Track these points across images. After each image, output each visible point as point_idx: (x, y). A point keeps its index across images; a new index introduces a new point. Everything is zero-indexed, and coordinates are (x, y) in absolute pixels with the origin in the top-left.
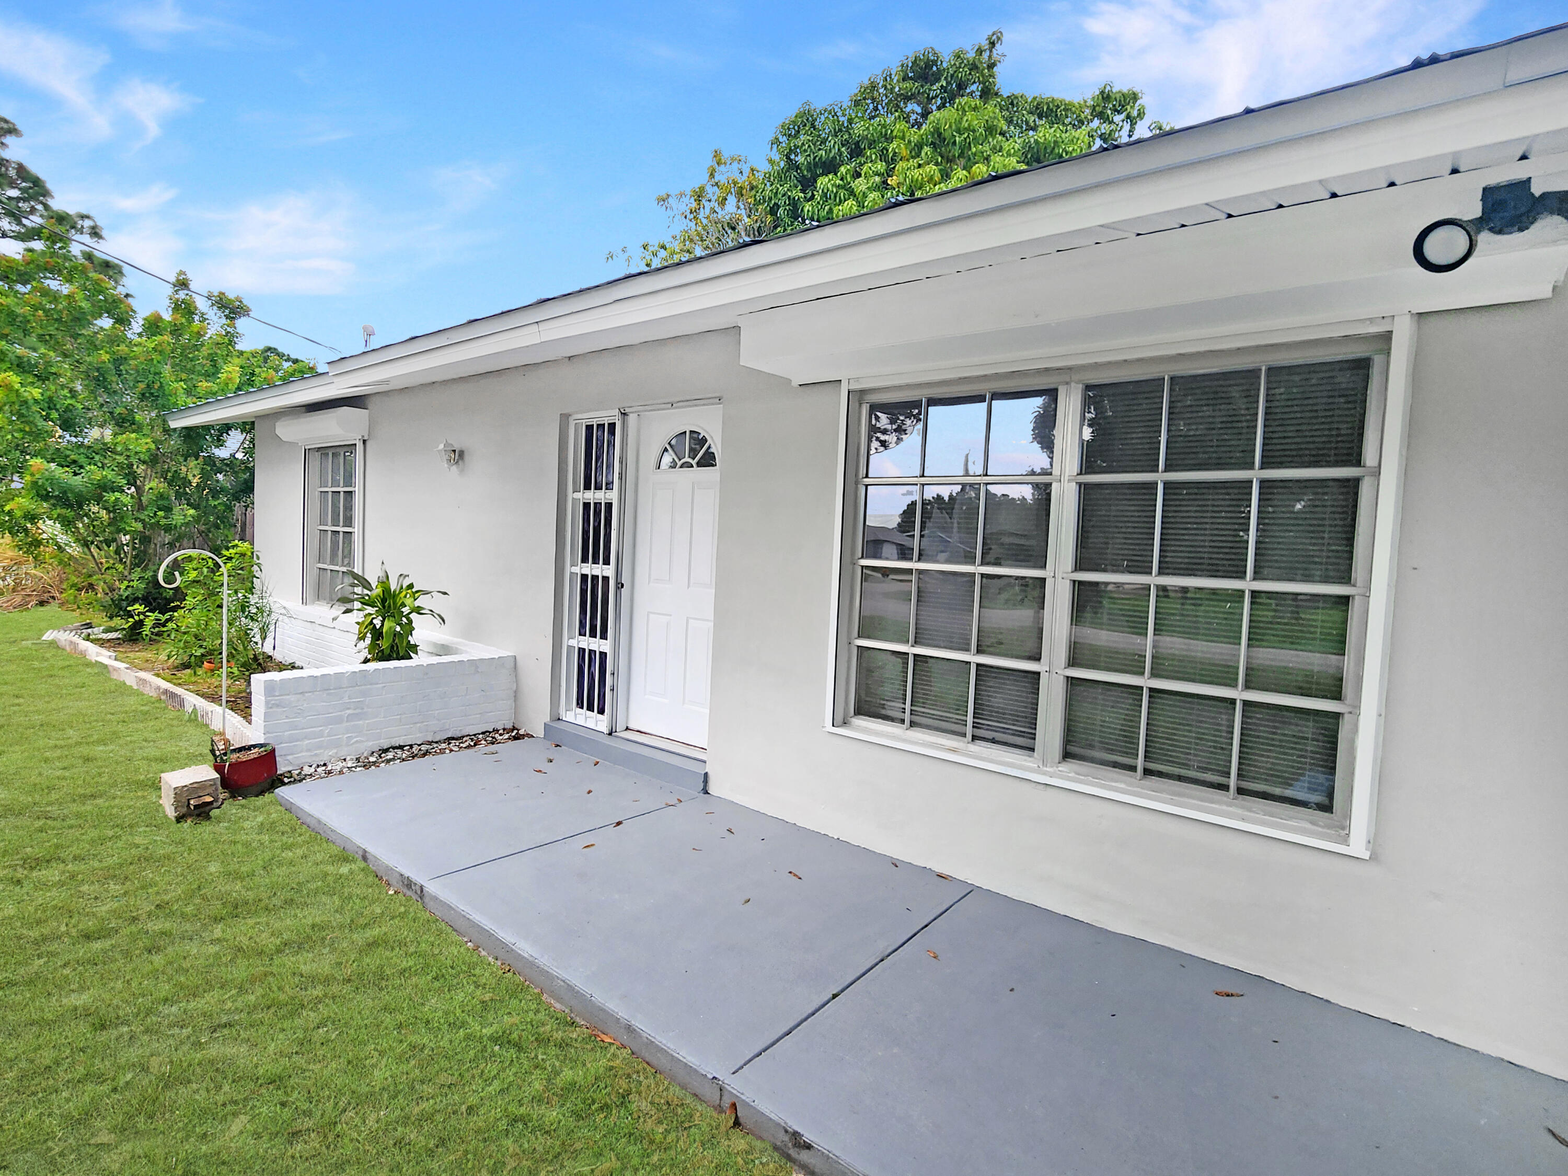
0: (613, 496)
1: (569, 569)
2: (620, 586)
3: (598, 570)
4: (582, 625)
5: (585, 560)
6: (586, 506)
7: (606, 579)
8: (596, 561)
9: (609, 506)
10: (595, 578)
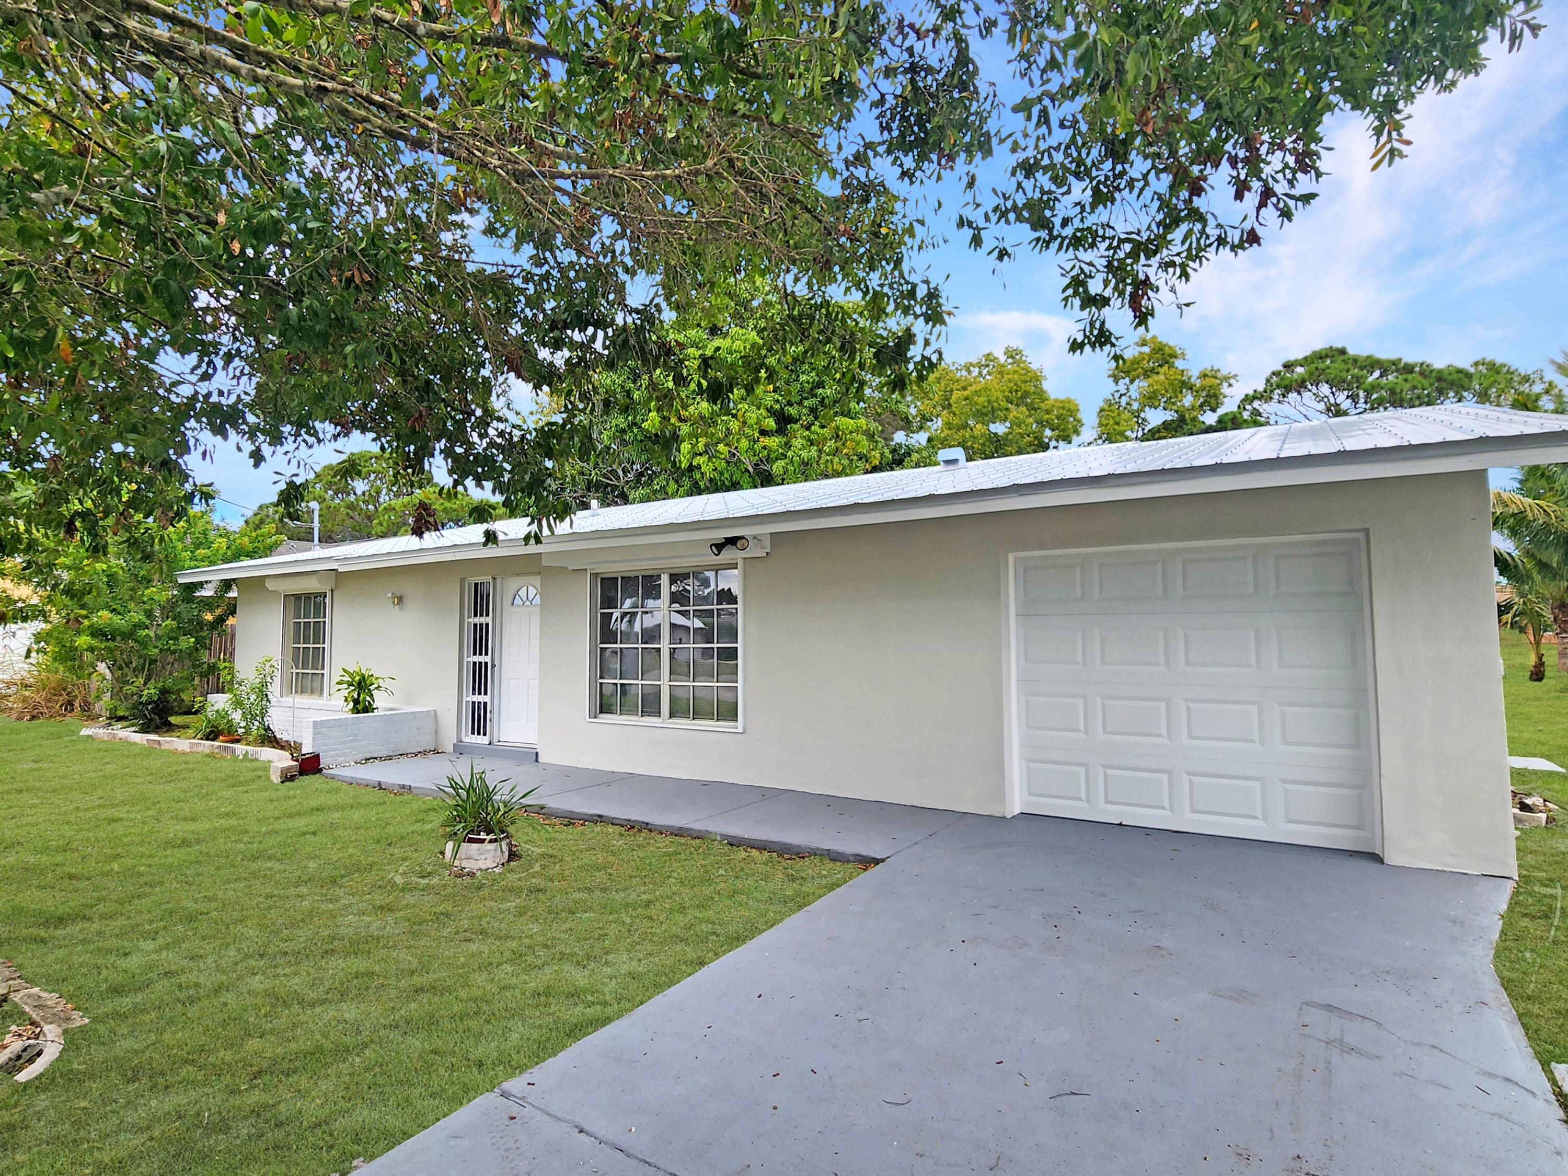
0: (489, 620)
1: (466, 659)
2: (493, 666)
3: (483, 659)
4: (474, 689)
5: (475, 654)
6: (475, 625)
7: (486, 664)
8: (481, 654)
9: (487, 625)
10: (480, 663)
